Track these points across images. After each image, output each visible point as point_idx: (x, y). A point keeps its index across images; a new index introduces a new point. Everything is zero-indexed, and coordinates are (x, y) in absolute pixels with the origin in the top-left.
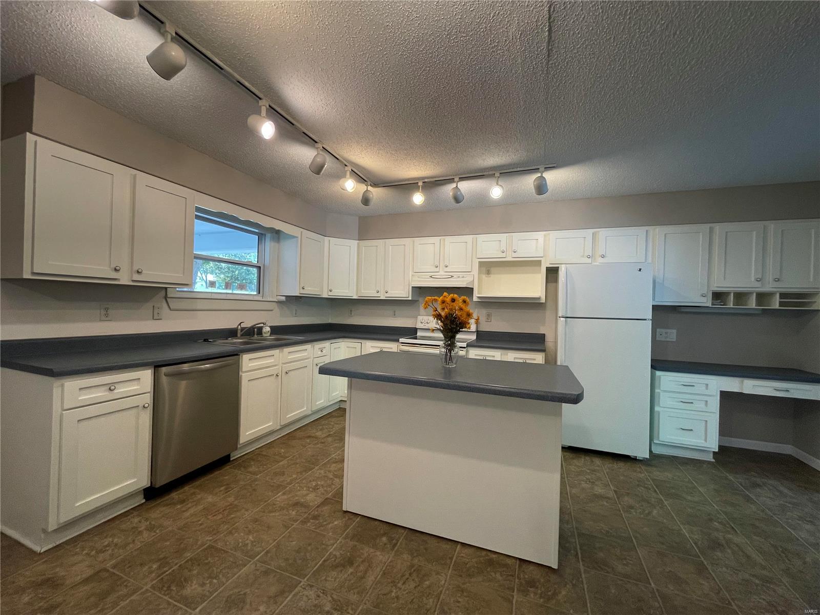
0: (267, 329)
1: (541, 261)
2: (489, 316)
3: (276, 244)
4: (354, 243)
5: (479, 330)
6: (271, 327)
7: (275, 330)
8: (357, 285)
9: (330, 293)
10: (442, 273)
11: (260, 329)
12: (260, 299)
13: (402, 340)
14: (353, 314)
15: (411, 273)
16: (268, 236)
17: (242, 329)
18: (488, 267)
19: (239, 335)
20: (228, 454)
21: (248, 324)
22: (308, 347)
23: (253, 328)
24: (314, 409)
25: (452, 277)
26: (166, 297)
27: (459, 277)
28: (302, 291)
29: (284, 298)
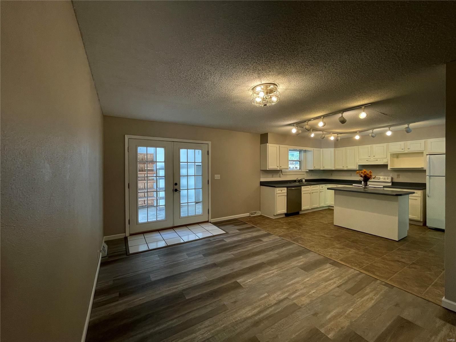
0: (304, 180)
1: (423, 152)
2: (398, 176)
3: (305, 153)
4: (332, 150)
5: (393, 181)
6: (305, 180)
7: (306, 181)
8: (334, 165)
9: (324, 168)
10: (372, 159)
11: (302, 180)
12: (301, 171)
13: (353, 185)
14: (333, 175)
15: (358, 159)
16: (302, 151)
17: (298, 180)
18: (397, 155)
19: (297, 182)
20: (298, 211)
21: (299, 179)
22: (318, 186)
23: (300, 180)
24: (321, 206)
25: (377, 160)
26: (282, 172)
27: (380, 160)
28: (315, 168)
29: (308, 170)
